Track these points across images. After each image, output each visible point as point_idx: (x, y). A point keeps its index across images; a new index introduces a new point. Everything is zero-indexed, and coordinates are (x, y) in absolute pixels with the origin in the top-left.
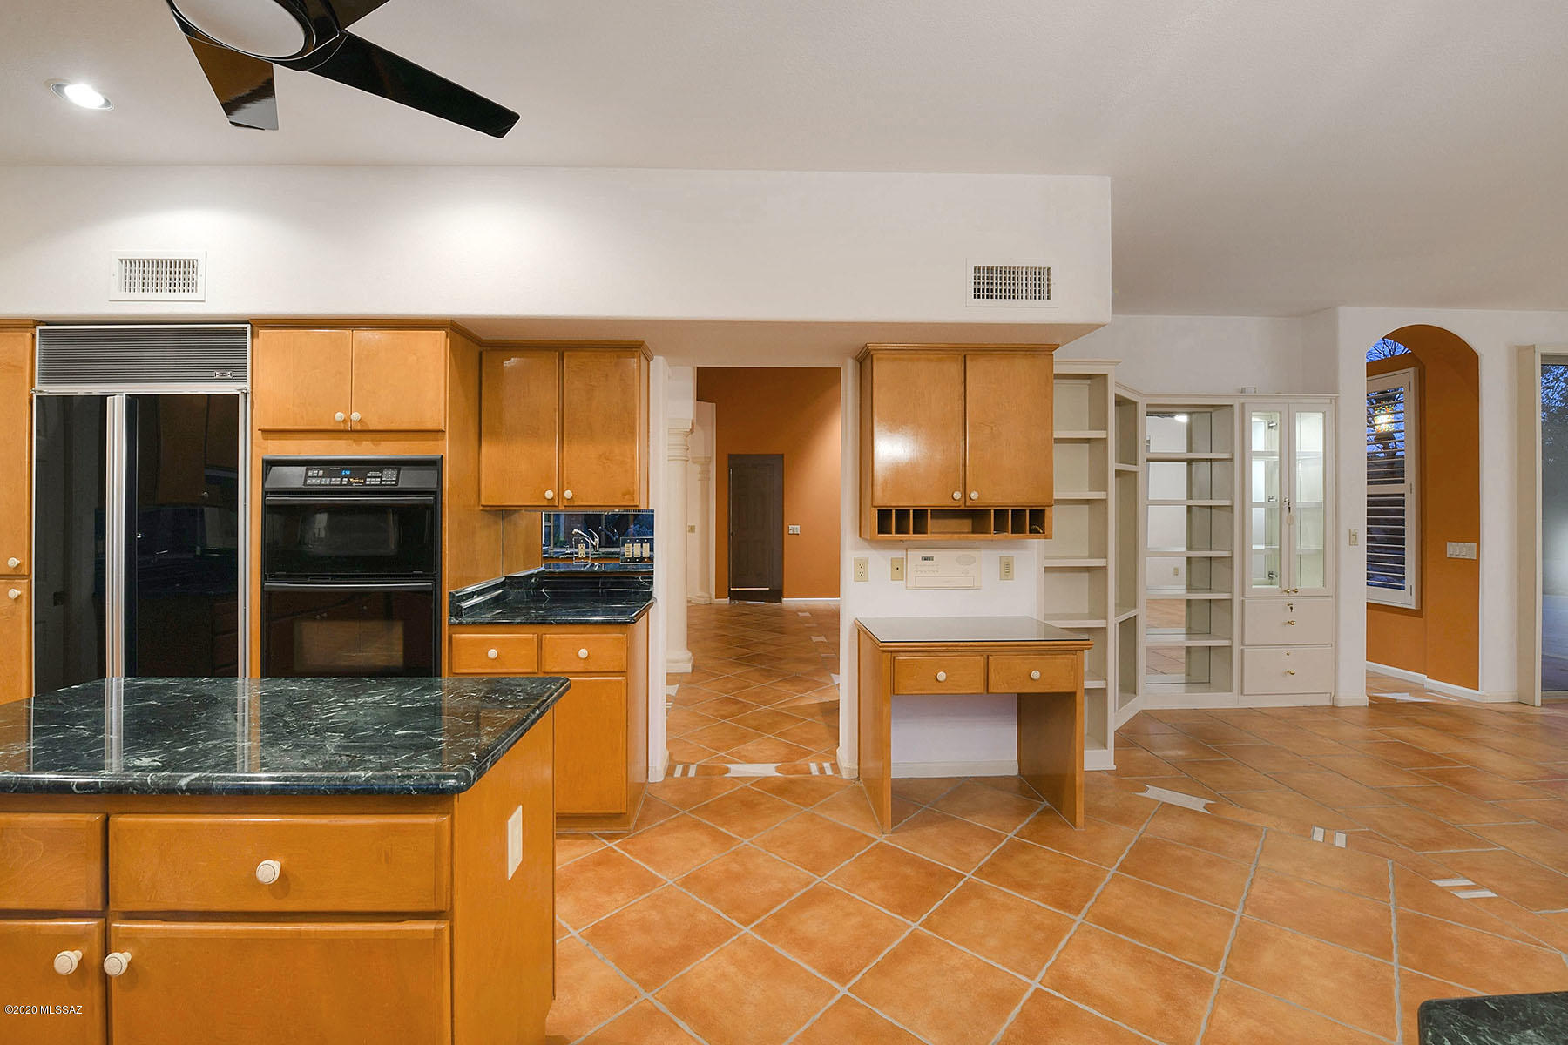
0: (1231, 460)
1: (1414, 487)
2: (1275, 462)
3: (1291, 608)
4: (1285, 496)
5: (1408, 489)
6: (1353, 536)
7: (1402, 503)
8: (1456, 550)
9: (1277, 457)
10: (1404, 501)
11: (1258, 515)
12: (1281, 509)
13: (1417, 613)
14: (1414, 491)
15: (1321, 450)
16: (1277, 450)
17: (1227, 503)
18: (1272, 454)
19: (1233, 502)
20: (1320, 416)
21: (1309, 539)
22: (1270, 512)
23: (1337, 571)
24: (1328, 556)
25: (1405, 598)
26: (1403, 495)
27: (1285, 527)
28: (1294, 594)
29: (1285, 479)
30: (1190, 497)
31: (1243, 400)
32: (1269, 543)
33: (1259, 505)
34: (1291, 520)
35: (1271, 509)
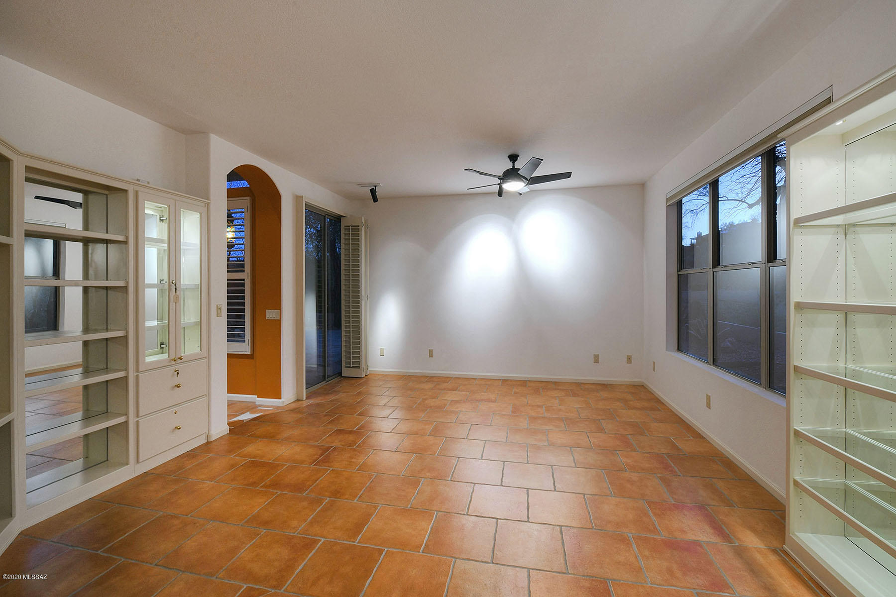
0: (125, 243)
1: (249, 275)
2: (165, 250)
3: (178, 374)
4: (172, 278)
5: (245, 276)
6: (219, 309)
7: (243, 285)
8: (271, 314)
9: (166, 245)
10: (244, 284)
11: (151, 296)
12: (169, 290)
13: (250, 357)
14: (249, 278)
15: (199, 243)
16: (166, 238)
17: (121, 284)
18: (162, 241)
19: (127, 283)
20: (197, 216)
21: (190, 314)
22: (161, 292)
23: (209, 337)
24: (203, 326)
25: (244, 348)
26: (244, 280)
27: (173, 305)
28: (179, 361)
29: (172, 263)
30: (86, 276)
31: (137, 188)
32: (160, 318)
33: (151, 286)
34: (177, 299)
35: (162, 289)
